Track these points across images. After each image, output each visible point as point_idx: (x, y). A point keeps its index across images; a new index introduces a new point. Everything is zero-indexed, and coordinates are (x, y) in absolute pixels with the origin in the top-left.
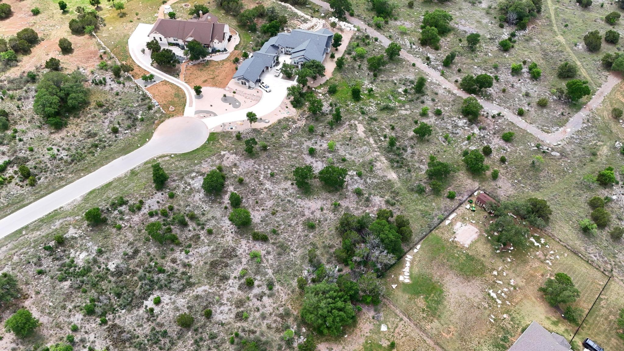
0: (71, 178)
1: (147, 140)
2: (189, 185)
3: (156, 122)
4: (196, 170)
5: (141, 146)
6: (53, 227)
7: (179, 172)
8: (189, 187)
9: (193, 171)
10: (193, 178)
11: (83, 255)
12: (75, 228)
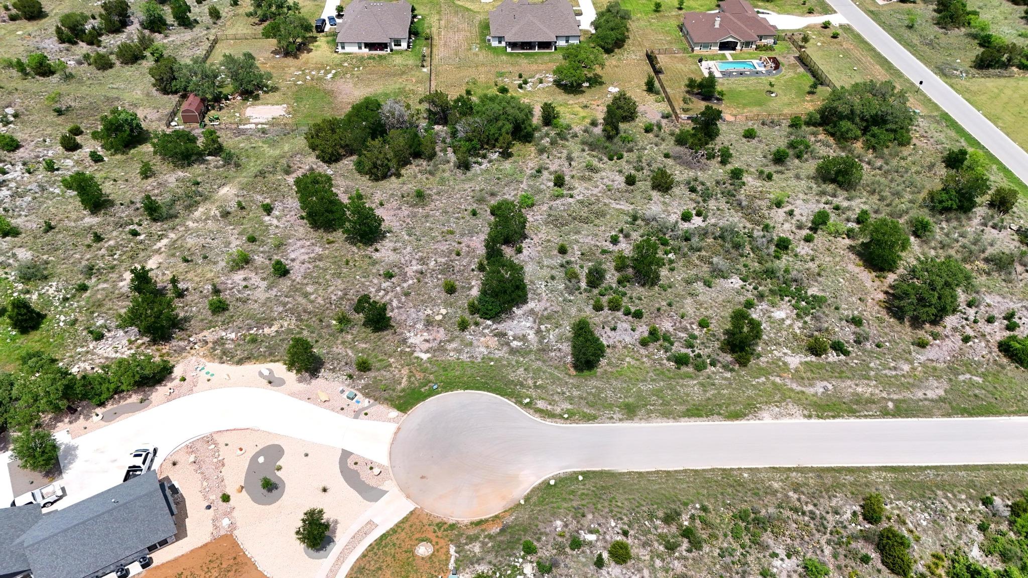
0: (774, 480)
1: (552, 482)
2: (539, 331)
3: (495, 529)
4: (505, 348)
5: (577, 474)
6: (830, 387)
7: (539, 363)
8: (543, 327)
9: (513, 351)
10: (524, 338)
11: (779, 314)
12: (785, 364)
